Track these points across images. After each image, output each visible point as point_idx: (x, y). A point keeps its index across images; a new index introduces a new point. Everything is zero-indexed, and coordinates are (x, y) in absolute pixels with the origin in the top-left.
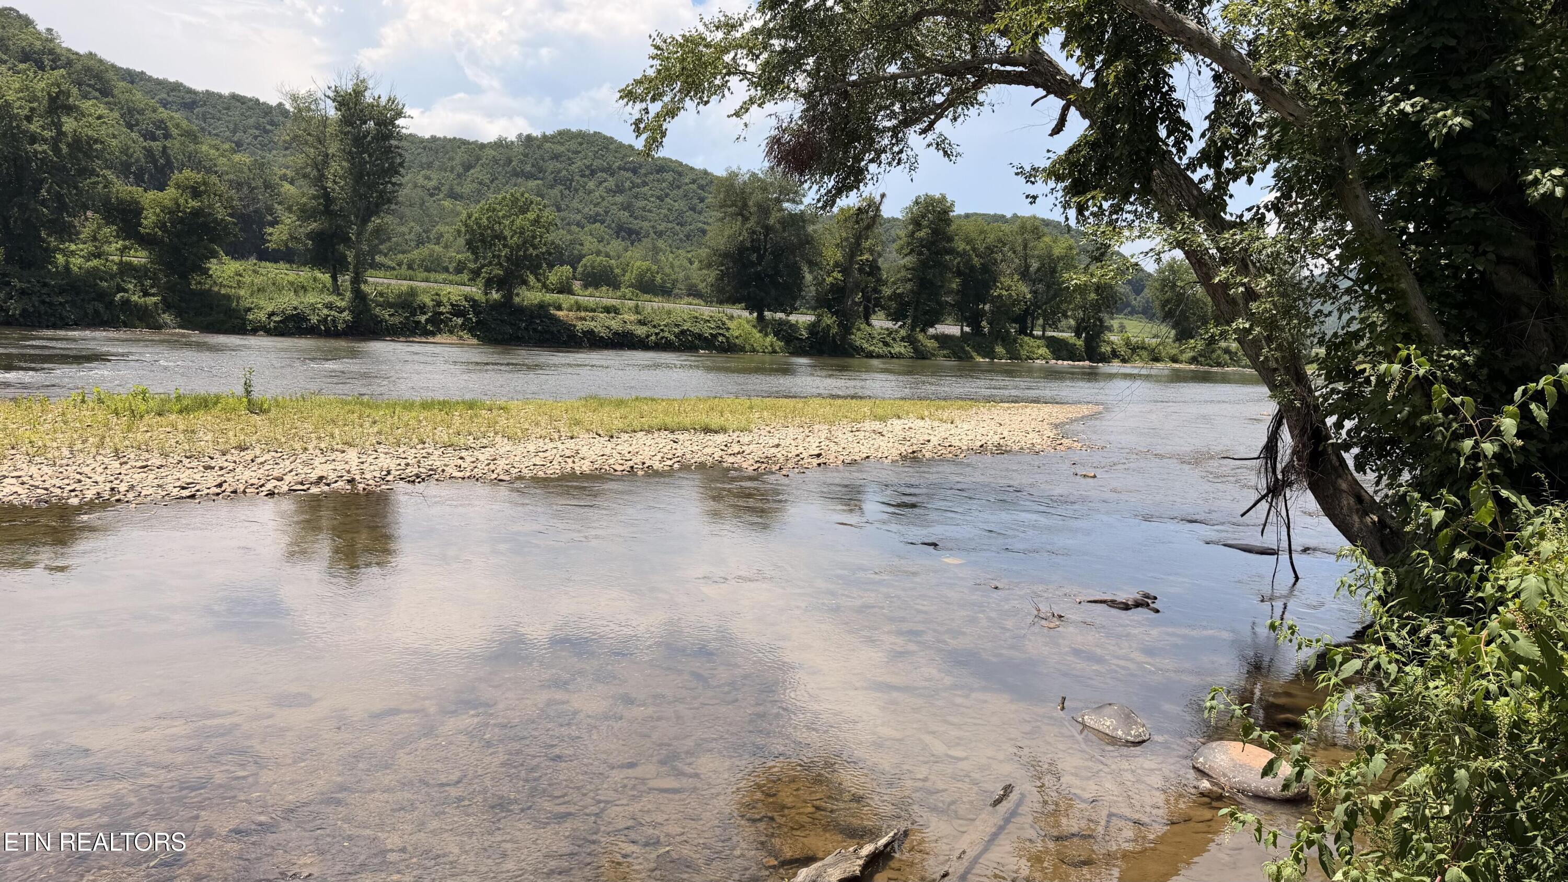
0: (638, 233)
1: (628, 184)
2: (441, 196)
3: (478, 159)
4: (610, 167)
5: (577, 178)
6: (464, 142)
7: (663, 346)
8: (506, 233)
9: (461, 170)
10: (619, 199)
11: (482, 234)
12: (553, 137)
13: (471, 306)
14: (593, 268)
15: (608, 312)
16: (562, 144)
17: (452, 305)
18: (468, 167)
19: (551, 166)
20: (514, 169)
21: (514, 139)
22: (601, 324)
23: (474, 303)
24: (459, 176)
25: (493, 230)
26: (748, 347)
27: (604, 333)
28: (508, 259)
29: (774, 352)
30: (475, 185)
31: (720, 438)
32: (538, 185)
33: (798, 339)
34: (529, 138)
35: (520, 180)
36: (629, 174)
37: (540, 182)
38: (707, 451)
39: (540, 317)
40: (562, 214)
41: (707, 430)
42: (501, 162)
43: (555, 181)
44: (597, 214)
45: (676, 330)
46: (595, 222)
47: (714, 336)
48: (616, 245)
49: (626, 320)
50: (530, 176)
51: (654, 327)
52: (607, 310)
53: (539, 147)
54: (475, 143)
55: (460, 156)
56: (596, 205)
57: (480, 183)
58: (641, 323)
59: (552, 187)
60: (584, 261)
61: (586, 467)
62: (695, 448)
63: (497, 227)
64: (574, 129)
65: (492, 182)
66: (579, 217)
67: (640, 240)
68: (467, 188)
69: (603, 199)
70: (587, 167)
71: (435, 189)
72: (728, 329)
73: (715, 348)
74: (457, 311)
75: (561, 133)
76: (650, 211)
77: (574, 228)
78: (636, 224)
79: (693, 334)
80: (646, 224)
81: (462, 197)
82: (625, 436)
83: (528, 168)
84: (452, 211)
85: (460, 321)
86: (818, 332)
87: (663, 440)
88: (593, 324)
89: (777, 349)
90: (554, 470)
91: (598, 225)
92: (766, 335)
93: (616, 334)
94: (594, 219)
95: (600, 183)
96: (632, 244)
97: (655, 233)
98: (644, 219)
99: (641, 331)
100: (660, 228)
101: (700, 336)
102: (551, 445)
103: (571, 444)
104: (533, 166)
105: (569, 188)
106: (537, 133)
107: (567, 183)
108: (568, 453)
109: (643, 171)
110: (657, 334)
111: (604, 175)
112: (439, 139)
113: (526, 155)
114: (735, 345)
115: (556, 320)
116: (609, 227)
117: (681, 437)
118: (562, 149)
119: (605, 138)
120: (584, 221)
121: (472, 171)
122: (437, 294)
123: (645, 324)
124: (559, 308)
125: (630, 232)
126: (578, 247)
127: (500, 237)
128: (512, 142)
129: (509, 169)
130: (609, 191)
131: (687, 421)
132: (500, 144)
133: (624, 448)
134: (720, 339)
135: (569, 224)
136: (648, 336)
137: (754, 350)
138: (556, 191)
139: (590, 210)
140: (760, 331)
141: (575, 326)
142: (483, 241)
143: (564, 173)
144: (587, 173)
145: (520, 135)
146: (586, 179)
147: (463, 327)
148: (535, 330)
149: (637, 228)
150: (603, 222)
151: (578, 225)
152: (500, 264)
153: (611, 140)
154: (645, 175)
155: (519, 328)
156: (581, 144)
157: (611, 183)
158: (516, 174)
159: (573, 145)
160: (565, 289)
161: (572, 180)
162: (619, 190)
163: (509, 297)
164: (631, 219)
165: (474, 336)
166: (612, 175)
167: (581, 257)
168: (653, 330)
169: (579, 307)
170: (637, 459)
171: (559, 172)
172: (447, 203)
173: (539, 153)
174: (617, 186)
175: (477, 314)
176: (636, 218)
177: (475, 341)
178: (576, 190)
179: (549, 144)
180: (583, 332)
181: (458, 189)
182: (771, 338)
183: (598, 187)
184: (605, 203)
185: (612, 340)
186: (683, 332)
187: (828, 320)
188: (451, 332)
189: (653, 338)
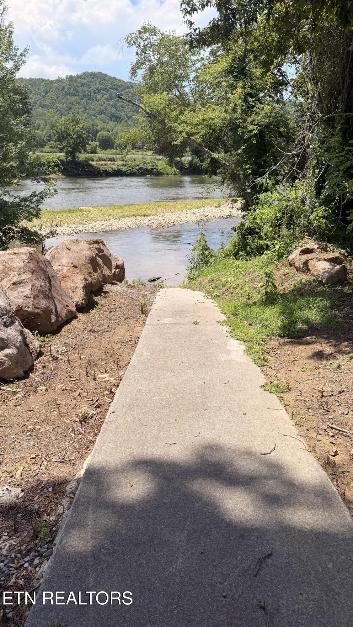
0: (120, 118)
1: (114, 96)
2: (37, 106)
3: (51, 88)
4: (106, 88)
5: (93, 94)
6: (44, 80)
7: (133, 174)
8: (71, 133)
9: (44, 94)
10: (111, 102)
11: (62, 134)
12: (81, 76)
13: (61, 163)
14: (103, 137)
15: (111, 161)
16: (85, 79)
17: (54, 162)
18: (47, 93)
19: (81, 89)
20: (66, 92)
21: (65, 78)
22: (110, 166)
23: (62, 161)
24: (43, 96)
25: (67, 132)
26: (165, 173)
27: (110, 170)
28: (73, 143)
29: (176, 174)
30: (50, 100)
31: (149, 218)
32: (76, 99)
33: (184, 168)
34: (71, 77)
35: (69, 97)
36: (114, 91)
37: (77, 97)
38: (145, 222)
39: (86, 165)
40: (87, 111)
41: (145, 216)
42: (60, 89)
43: (84, 96)
44: (102, 110)
45: (138, 168)
46: (102, 114)
47: (152, 169)
48: (111, 124)
49: (118, 164)
50: (73, 95)
51: (129, 167)
52: (111, 160)
53: (76, 81)
54: (48, 80)
55: (43, 88)
56: (101, 106)
57: (53, 100)
58: (124, 165)
59: (82, 99)
60: (99, 134)
61: (114, 228)
62: (141, 222)
63: (68, 131)
64: (90, 72)
65: (57, 98)
66: (95, 112)
67: (121, 122)
68: (47, 102)
69: (104, 103)
70: (97, 89)
71: (34, 103)
72: (157, 166)
73: (153, 174)
74: (56, 165)
75: (84, 74)
76: (124, 107)
77: (93, 117)
78: (118, 114)
79: (144, 169)
80: (123, 114)
81: (46, 106)
82: (123, 219)
83: (72, 91)
84: (43, 113)
85: (57, 169)
86: (192, 165)
87: (133, 219)
88: (106, 167)
89: (177, 173)
90: (107, 229)
91: (103, 115)
92: (172, 167)
93: (115, 170)
94: (101, 113)
95: (103, 96)
96: (118, 123)
97: (127, 117)
98: (122, 111)
99: (124, 169)
100: (129, 115)
101: (146, 170)
102: (105, 223)
103: (109, 222)
104: (74, 90)
105: (89, 99)
106: (74, 74)
107: (89, 97)
108: (110, 225)
109: (120, 89)
110: (130, 170)
111: (104, 92)
112: (33, 79)
113: (70, 85)
114: (160, 172)
115: (91, 166)
116: (107, 116)
117: (138, 218)
118: (85, 81)
119: (103, 74)
120: (97, 114)
121: (49, 94)
122: (48, 159)
123: (125, 166)
124: (93, 160)
125: (117, 118)
126: (95, 127)
127: (69, 135)
128: (64, 79)
129: (64, 92)
130: (107, 99)
131: (139, 213)
132: (59, 81)
133: (123, 222)
134: (154, 170)
135: (91, 116)
136: (127, 171)
137: (168, 174)
138: (84, 101)
139: (99, 109)
140: (170, 166)
141: (99, 168)
142: (63, 137)
143: (87, 92)
144: (97, 91)
145: (67, 76)
146: (96, 95)
147: (59, 171)
148: (85, 171)
149: (119, 115)
150: (105, 114)
151: (94, 116)
152: (70, 146)
153: (105, 75)
154: (121, 90)
155: (79, 170)
156: (93, 78)
157: (107, 96)
158: (67, 94)
159: (90, 79)
160: (94, 152)
161: (91, 95)
162: (111, 98)
163: (74, 157)
164: (117, 112)
165: (63, 174)
166: (107, 92)
167: (97, 132)
168: (128, 168)
169: (100, 159)
170: (127, 226)
171: (85, 92)
172: (40, 110)
173: (76, 83)
174: (110, 97)
175: (63, 165)
176: (119, 111)
177: (64, 176)
178: (93, 100)
179: (80, 79)
180: (103, 171)
181: (43, 103)
182: (174, 169)
183: (101, 97)
184: (105, 105)
185: (114, 173)
186: (140, 168)
187: (197, 160)
188: (55, 173)
189: (129, 171)
